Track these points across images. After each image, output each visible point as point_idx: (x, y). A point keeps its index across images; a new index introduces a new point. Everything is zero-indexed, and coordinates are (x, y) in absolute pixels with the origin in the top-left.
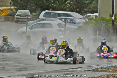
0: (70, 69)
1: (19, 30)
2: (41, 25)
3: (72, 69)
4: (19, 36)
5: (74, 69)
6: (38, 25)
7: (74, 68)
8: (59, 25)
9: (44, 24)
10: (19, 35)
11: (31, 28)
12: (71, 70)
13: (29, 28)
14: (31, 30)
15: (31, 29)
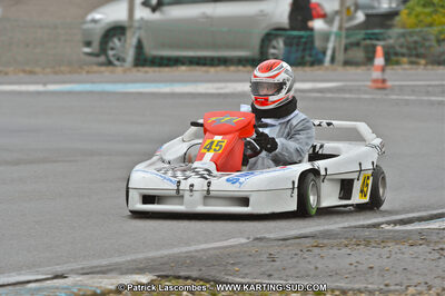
0: (388, 223)
1: (90, 17)
4: (87, 50)
5: (410, 221)
7: (411, 215)
10: (88, 44)
12: (398, 227)
13: (146, 4)
14: (157, 16)
15: (154, 9)
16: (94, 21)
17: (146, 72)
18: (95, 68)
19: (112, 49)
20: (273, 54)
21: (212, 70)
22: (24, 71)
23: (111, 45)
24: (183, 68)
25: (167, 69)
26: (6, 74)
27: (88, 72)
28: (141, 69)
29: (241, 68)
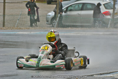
1: (48, 14)
2: (81, 6)
3: (101, 74)
6: (76, 6)
8: (106, 6)
9: (84, 4)
10: (48, 21)
11: (65, 10)
16: (49, 15)
17: (59, 29)
18: (46, 28)
19: (54, 23)
20: (97, 25)
21: (77, 29)
22: (27, 28)
23: (54, 21)
24: (70, 28)
25: (65, 28)
26: (22, 29)
27: (44, 29)
28: (58, 28)
29: (85, 28)
